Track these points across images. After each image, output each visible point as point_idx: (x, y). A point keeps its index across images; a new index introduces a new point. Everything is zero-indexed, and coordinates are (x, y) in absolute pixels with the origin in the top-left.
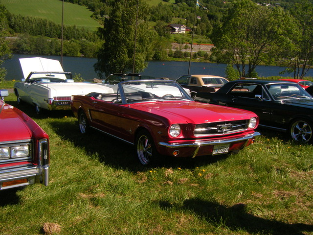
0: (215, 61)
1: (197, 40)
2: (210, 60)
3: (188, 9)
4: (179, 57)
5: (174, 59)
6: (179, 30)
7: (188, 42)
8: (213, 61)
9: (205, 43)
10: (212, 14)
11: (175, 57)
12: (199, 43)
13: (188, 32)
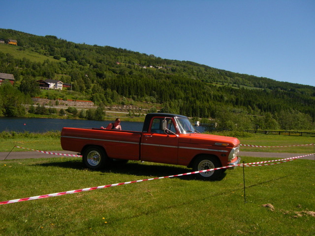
0: (85, 118)
1: (73, 96)
2: (80, 117)
3: (77, 67)
4: (42, 114)
5: (36, 116)
6: (56, 86)
7: (62, 98)
8: (83, 117)
9: (81, 99)
10: (101, 72)
11: (36, 113)
12: (75, 99)
13: (66, 88)
